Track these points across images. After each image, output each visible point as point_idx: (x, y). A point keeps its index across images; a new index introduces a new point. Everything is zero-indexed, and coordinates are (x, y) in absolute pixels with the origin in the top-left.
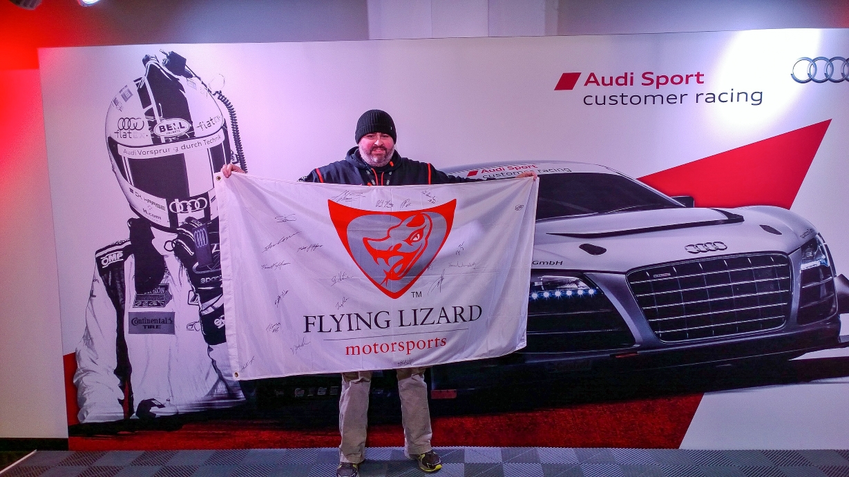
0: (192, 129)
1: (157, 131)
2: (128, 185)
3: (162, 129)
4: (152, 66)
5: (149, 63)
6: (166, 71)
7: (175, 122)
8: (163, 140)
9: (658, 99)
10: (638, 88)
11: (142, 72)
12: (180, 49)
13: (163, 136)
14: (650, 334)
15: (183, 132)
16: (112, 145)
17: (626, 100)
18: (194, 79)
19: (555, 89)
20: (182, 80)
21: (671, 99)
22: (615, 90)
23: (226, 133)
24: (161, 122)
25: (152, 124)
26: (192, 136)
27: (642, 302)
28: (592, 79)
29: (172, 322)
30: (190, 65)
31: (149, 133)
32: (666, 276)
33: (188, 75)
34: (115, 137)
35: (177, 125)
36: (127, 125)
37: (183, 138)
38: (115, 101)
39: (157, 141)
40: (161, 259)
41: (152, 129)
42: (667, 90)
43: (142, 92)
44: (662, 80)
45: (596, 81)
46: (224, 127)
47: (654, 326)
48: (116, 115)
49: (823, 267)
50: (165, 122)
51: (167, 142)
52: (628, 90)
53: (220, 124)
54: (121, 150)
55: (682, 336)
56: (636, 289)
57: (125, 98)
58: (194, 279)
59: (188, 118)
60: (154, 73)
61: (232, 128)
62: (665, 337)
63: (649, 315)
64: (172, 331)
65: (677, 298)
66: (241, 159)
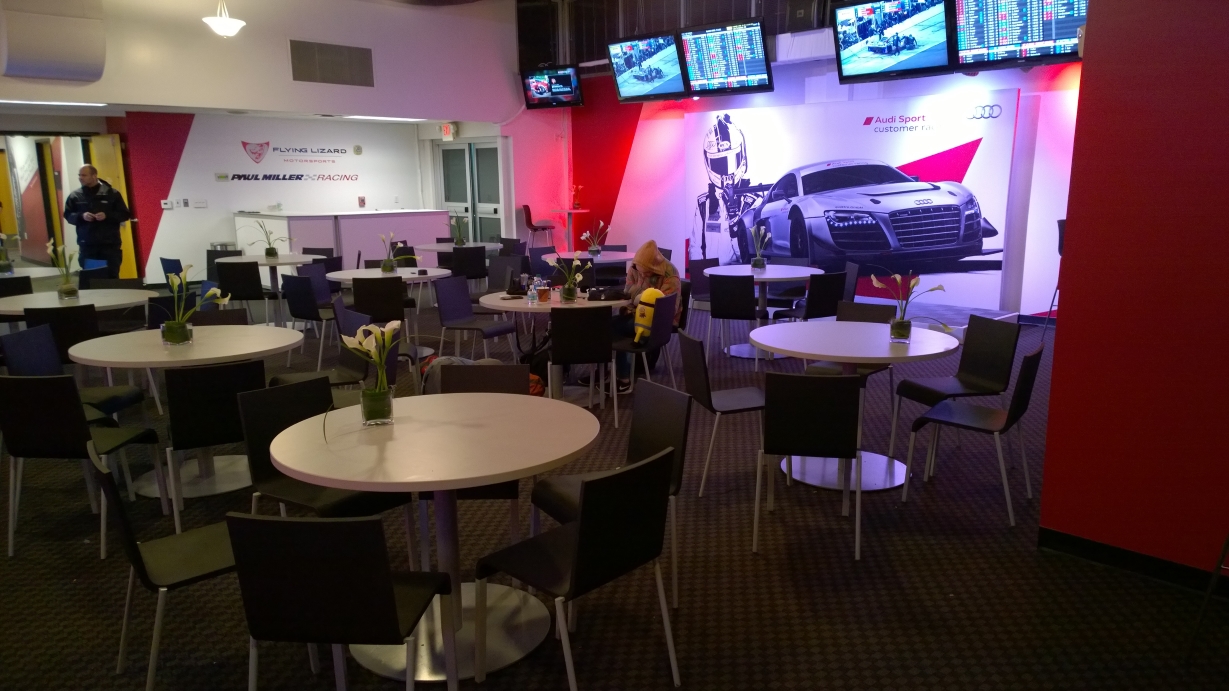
0: (730, 146)
1: (719, 146)
2: (709, 169)
3: (721, 146)
4: (719, 120)
5: (718, 118)
6: (724, 121)
9: (906, 129)
11: (716, 122)
12: (729, 112)
13: (721, 148)
14: (898, 244)
15: (728, 147)
16: (705, 152)
17: (892, 129)
18: (733, 124)
19: (864, 124)
21: (910, 129)
22: (888, 125)
23: (741, 147)
24: (721, 143)
25: (718, 144)
27: (895, 228)
28: (878, 120)
29: (720, 228)
30: (731, 119)
31: (717, 147)
33: (731, 123)
34: (706, 150)
35: (726, 144)
36: (710, 144)
37: (727, 150)
38: (707, 135)
39: (719, 151)
40: (718, 200)
42: (909, 124)
43: (716, 130)
44: (908, 120)
46: (741, 145)
47: (899, 240)
48: (707, 140)
49: (976, 213)
51: (722, 151)
52: (893, 125)
53: (740, 143)
54: (708, 155)
55: (911, 245)
56: (893, 222)
57: (710, 133)
58: (728, 210)
61: (743, 146)
63: (898, 234)
65: (909, 227)
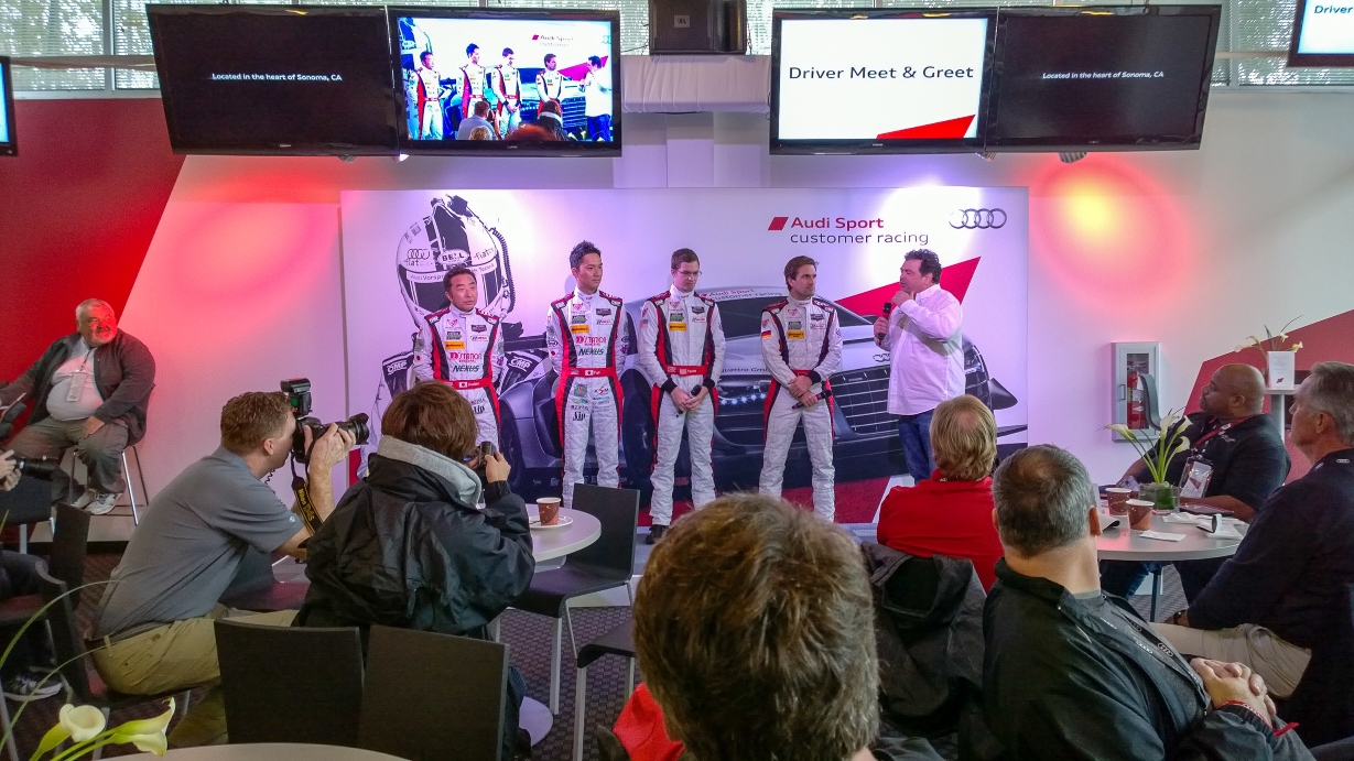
0: (470, 258)
1: (440, 260)
2: (413, 305)
3: (445, 258)
4: (438, 207)
5: (436, 205)
6: (450, 211)
8: (445, 268)
9: (849, 239)
10: (833, 230)
11: (430, 212)
12: (463, 194)
13: (444, 264)
14: (847, 428)
15: (462, 261)
16: (402, 271)
17: (824, 239)
18: (474, 218)
19: (770, 229)
20: (463, 218)
21: (859, 239)
23: (498, 262)
24: (444, 253)
25: (437, 255)
26: (470, 264)
27: (841, 402)
28: (797, 222)
30: (471, 206)
31: (434, 262)
32: (858, 381)
33: (469, 215)
34: (404, 265)
35: (458, 257)
36: (415, 255)
38: (406, 235)
39: (440, 268)
41: (436, 258)
42: (855, 232)
43: (430, 228)
44: (852, 224)
45: (800, 224)
46: (497, 257)
47: (850, 422)
48: (406, 246)
49: (979, 372)
50: (448, 253)
51: (449, 269)
52: (825, 231)
53: (493, 254)
54: (409, 275)
55: (871, 429)
57: (415, 233)
59: (467, 250)
60: (440, 213)
61: (503, 259)
62: (859, 430)
63: (847, 412)
65: (867, 398)
66: (510, 283)
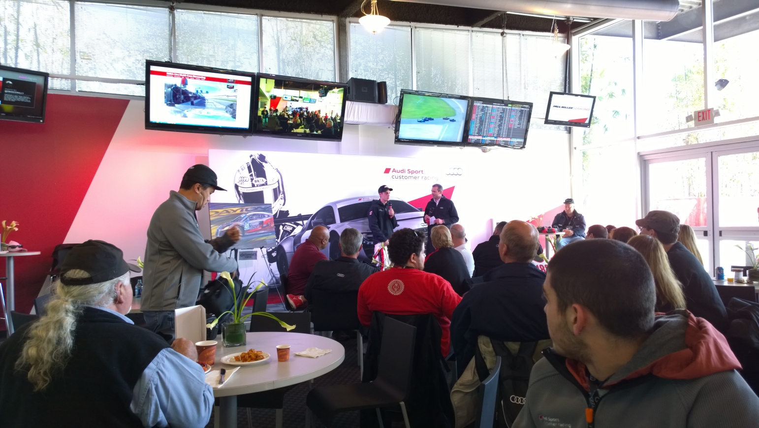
0: (266, 182)
1: (254, 182)
3: (256, 181)
4: (253, 159)
5: (252, 158)
6: (258, 161)
7: (260, 179)
8: (256, 186)
9: (412, 178)
10: (406, 174)
11: (249, 161)
12: (264, 153)
13: (256, 184)
15: (263, 183)
16: (237, 187)
17: (404, 177)
18: (268, 164)
19: (384, 173)
20: (264, 164)
21: (415, 178)
22: (401, 174)
23: (279, 184)
24: (255, 179)
25: (252, 180)
26: (266, 184)
29: (256, 255)
30: (267, 159)
31: (251, 183)
33: (266, 162)
34: (238, 184)
35: (261, 180)
36: (243, 180)
37: (263, 185)
38: (239, 171)
39: (253, 186)
41: (252, 181)
42: (414, 175)
43: (249, 168)
44: (413, 172)
45: (395, 171)
46: (278, 182)
48: (238, 175)
50: (257, 179)
51: (257, 186)
52: (404, 174)
53: (276, 180)
54: (240, 189)
57: (242, 170)
59: (265, 177)
60: (254, 161)
61: (281, 182)
64: (256, 259)
